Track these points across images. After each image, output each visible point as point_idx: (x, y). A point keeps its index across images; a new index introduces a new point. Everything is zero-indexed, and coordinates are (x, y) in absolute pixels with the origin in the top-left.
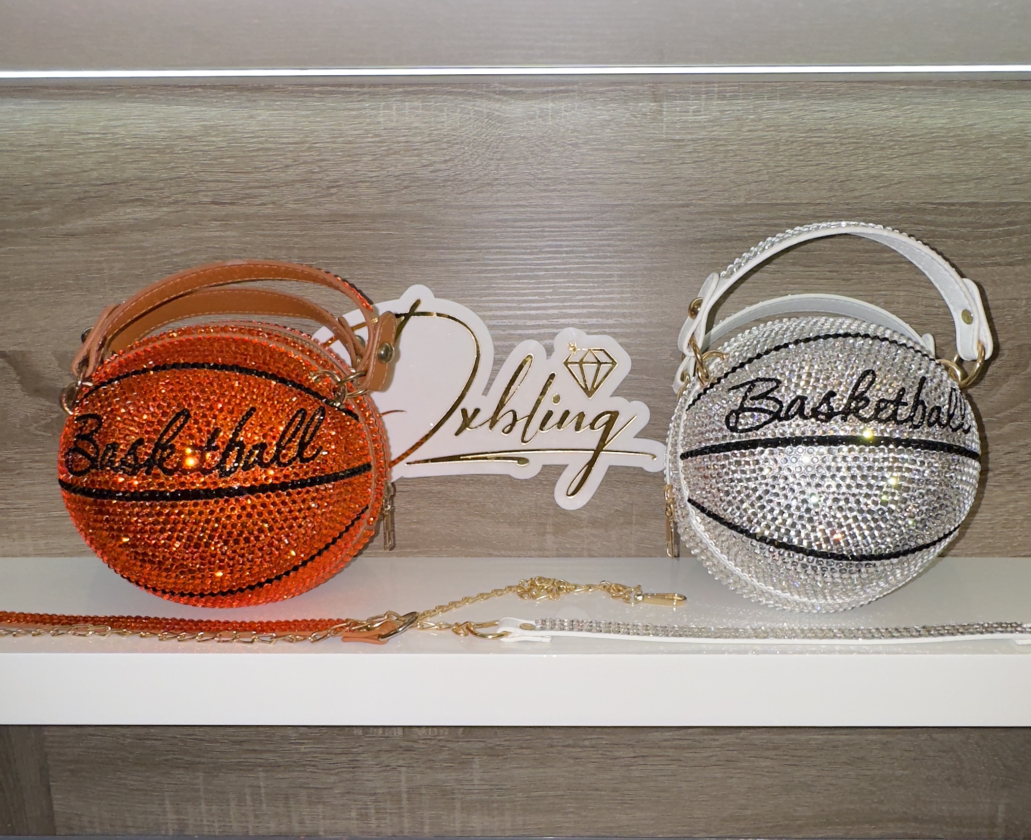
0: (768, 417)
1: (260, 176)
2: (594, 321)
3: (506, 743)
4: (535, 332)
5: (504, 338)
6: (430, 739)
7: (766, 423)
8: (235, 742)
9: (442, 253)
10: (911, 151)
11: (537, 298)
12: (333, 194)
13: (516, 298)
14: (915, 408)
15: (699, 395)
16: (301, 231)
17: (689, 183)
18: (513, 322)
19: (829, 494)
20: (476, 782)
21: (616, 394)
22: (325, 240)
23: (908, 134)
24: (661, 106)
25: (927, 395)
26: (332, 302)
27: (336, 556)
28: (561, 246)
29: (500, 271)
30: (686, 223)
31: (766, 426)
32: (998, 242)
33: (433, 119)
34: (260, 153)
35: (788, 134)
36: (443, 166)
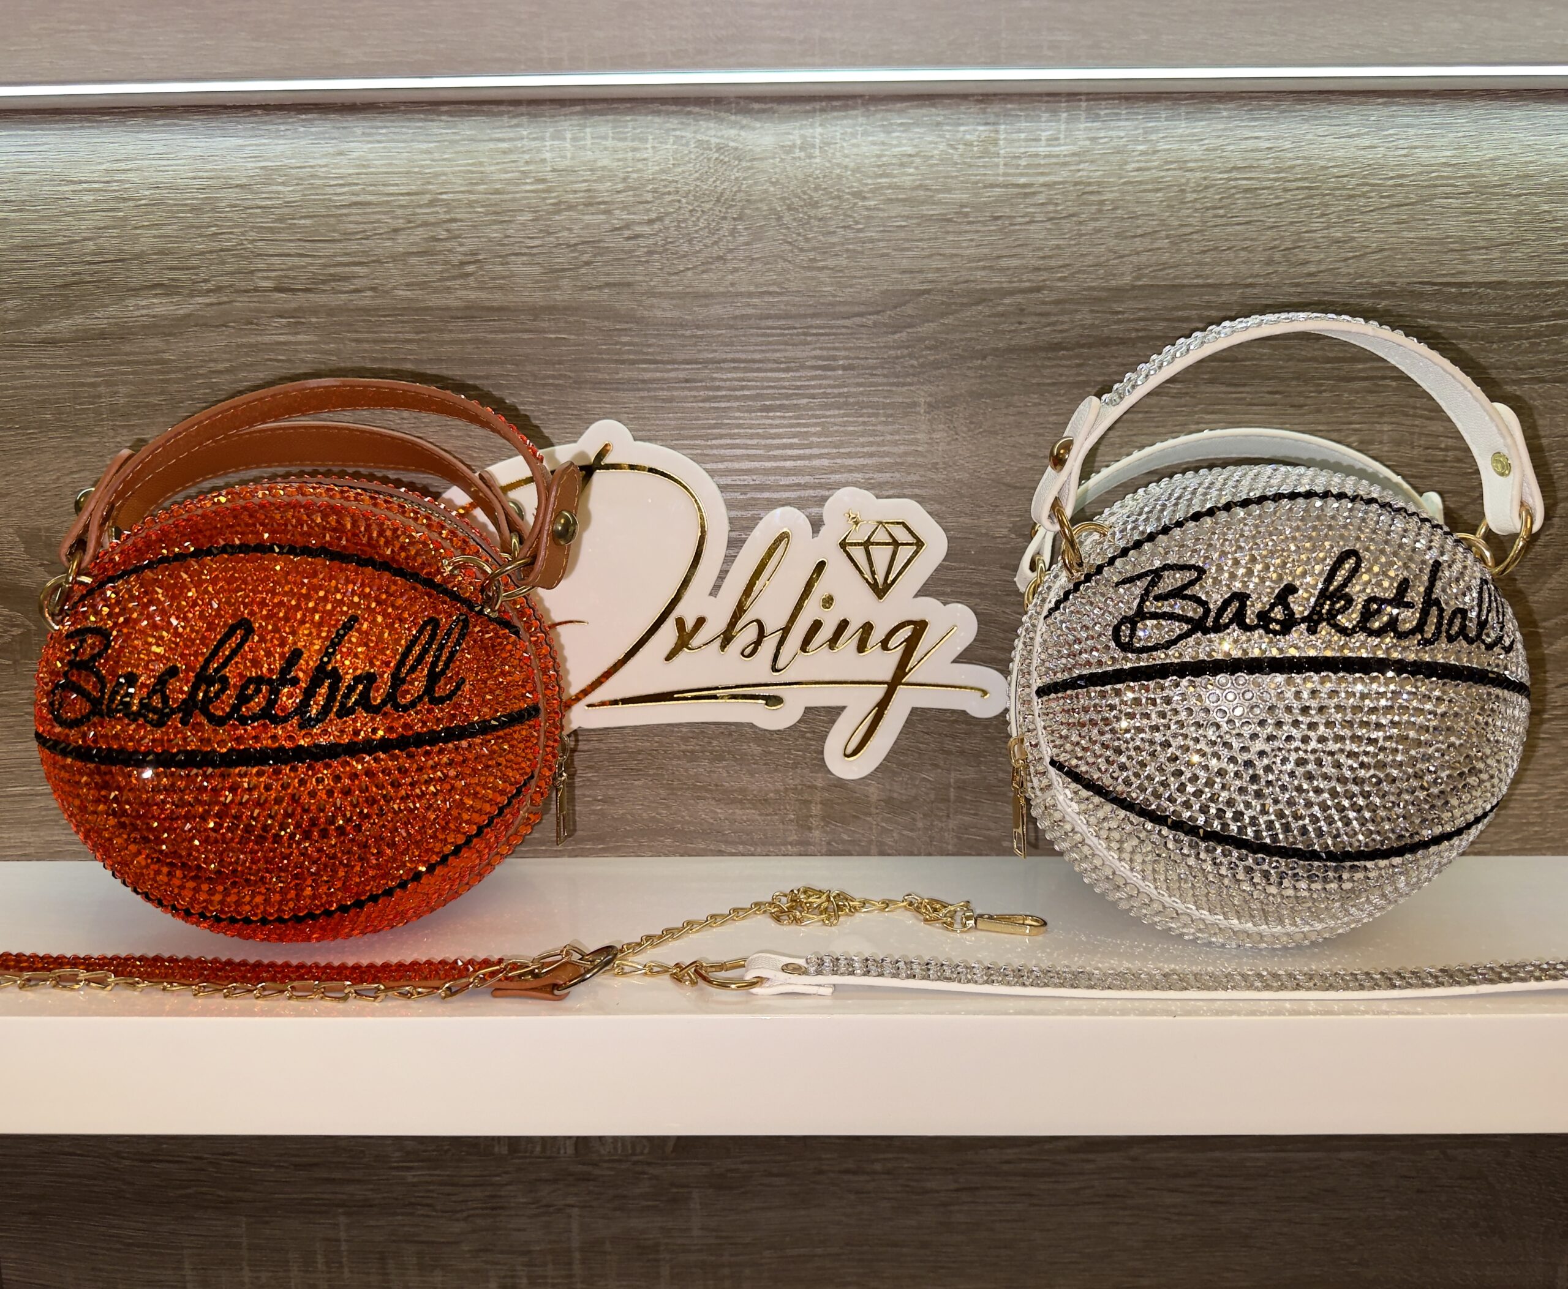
0: (1185, 627)
1: (353, 246)
2: (886, 476)
3: (746, 1167)
4: (793, 495)
5: (744, 506)
6: (620, 1161)
7: (1181, 637)
8: (297, 1167)
9: (644, 370)
10: (1395, 200)
11: (796, 440)
12: (468, 275)
13: (763, 442)
14: (1425, 613)
15: (1067, 595)
16: (417, 333)
17: (1041, 254)
18: (759, 480)
19: (1289, 751)
20: (696, 1233)
21: (923, 592)
22: (455, 348)
23: (1391, 174)
24: (997, 132)
25: (1444, 590)
26: (468, 448)
27: (480, 857)
28: (834, 358)
29: (737, 398)
30: (1036, 319)
31: (1183, 642)
32: (1539, 344)
33: (630, 155)
34: (354, 210)
35: (1198, 174)
36: (647, 229)
